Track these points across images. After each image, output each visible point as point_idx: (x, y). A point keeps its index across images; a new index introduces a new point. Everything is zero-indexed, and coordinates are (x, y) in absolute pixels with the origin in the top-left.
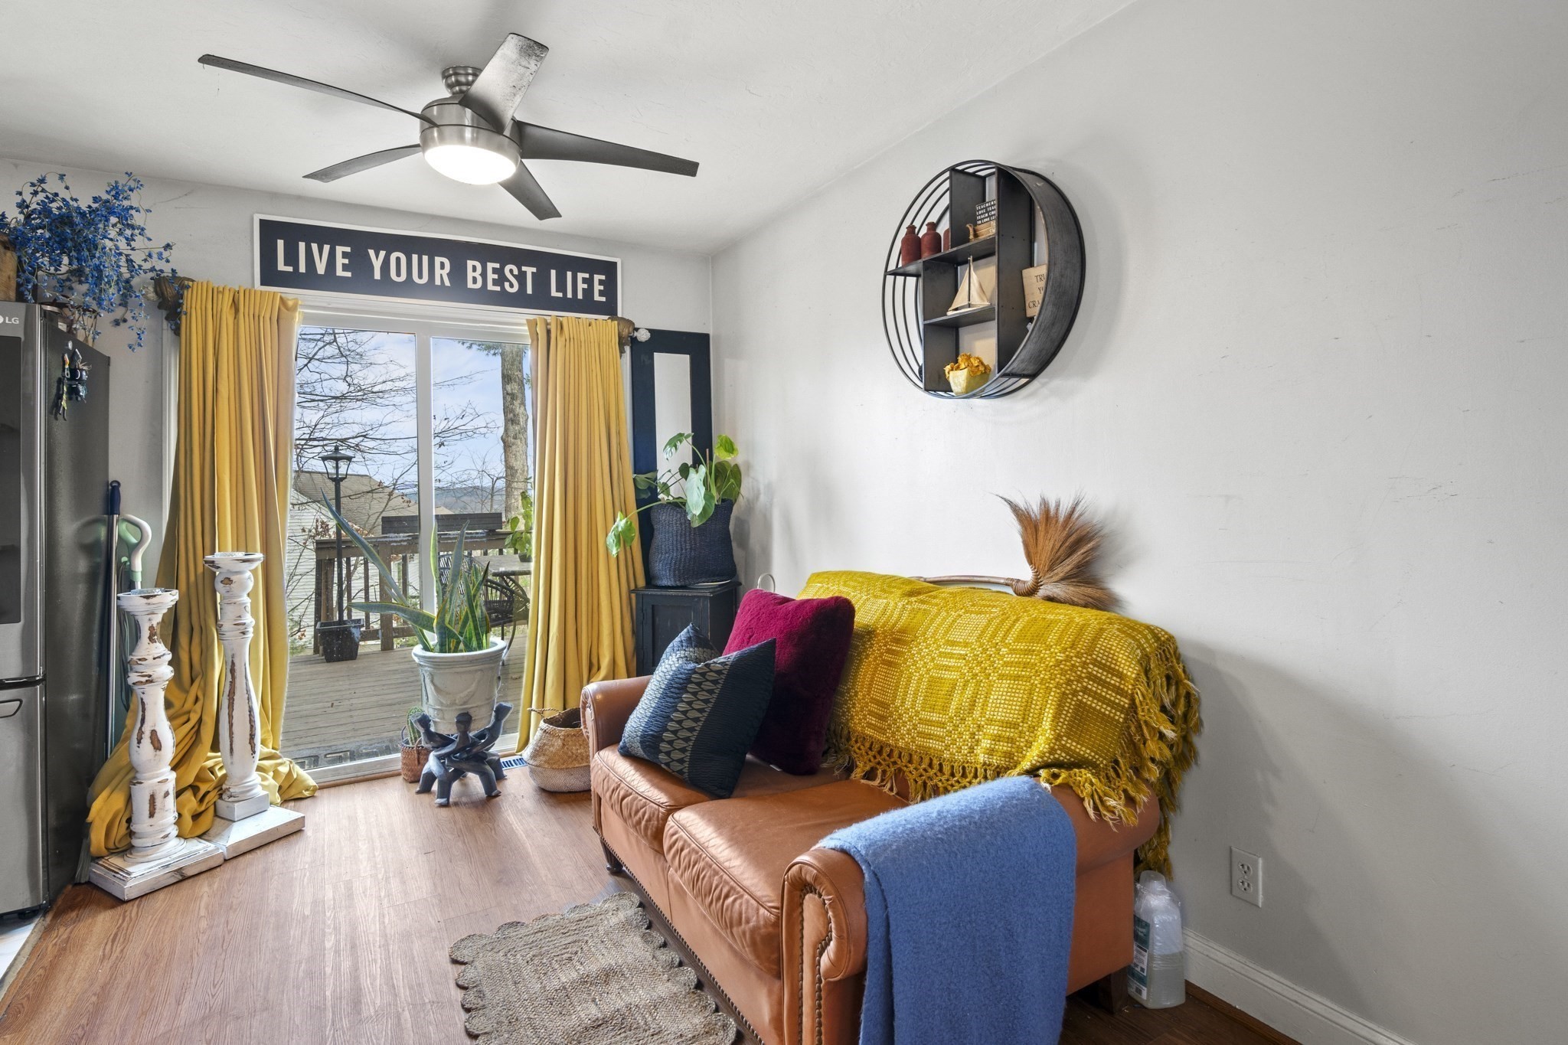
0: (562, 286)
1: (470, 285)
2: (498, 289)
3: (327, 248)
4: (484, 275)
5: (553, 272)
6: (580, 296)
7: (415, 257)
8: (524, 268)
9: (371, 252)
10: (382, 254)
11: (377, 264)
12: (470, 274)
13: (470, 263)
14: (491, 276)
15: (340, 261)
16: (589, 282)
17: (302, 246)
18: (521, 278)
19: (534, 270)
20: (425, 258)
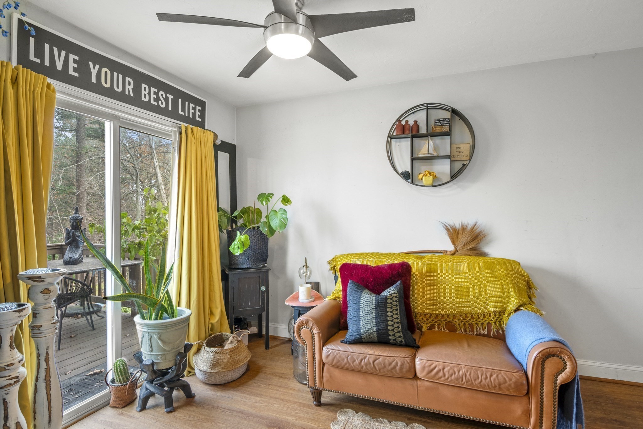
0: (183, 110)
1: (143, 99)
2: (156, 104)
3: (63, 53)
4: (149, 93)
5: (180, 100)
6: (191, 116)
7: (115, 74)
8: (168, 95)
9: (91, 64)
10: (97, 67)
11: (94, 72)
12: (143, 92)
13: (143, 86)
14: (153, 96)
15: (72, 65)
16: (194, 109)
17: (47, 46)
18: (166, 99)
19: (172, 97)
20: (121, 76)
